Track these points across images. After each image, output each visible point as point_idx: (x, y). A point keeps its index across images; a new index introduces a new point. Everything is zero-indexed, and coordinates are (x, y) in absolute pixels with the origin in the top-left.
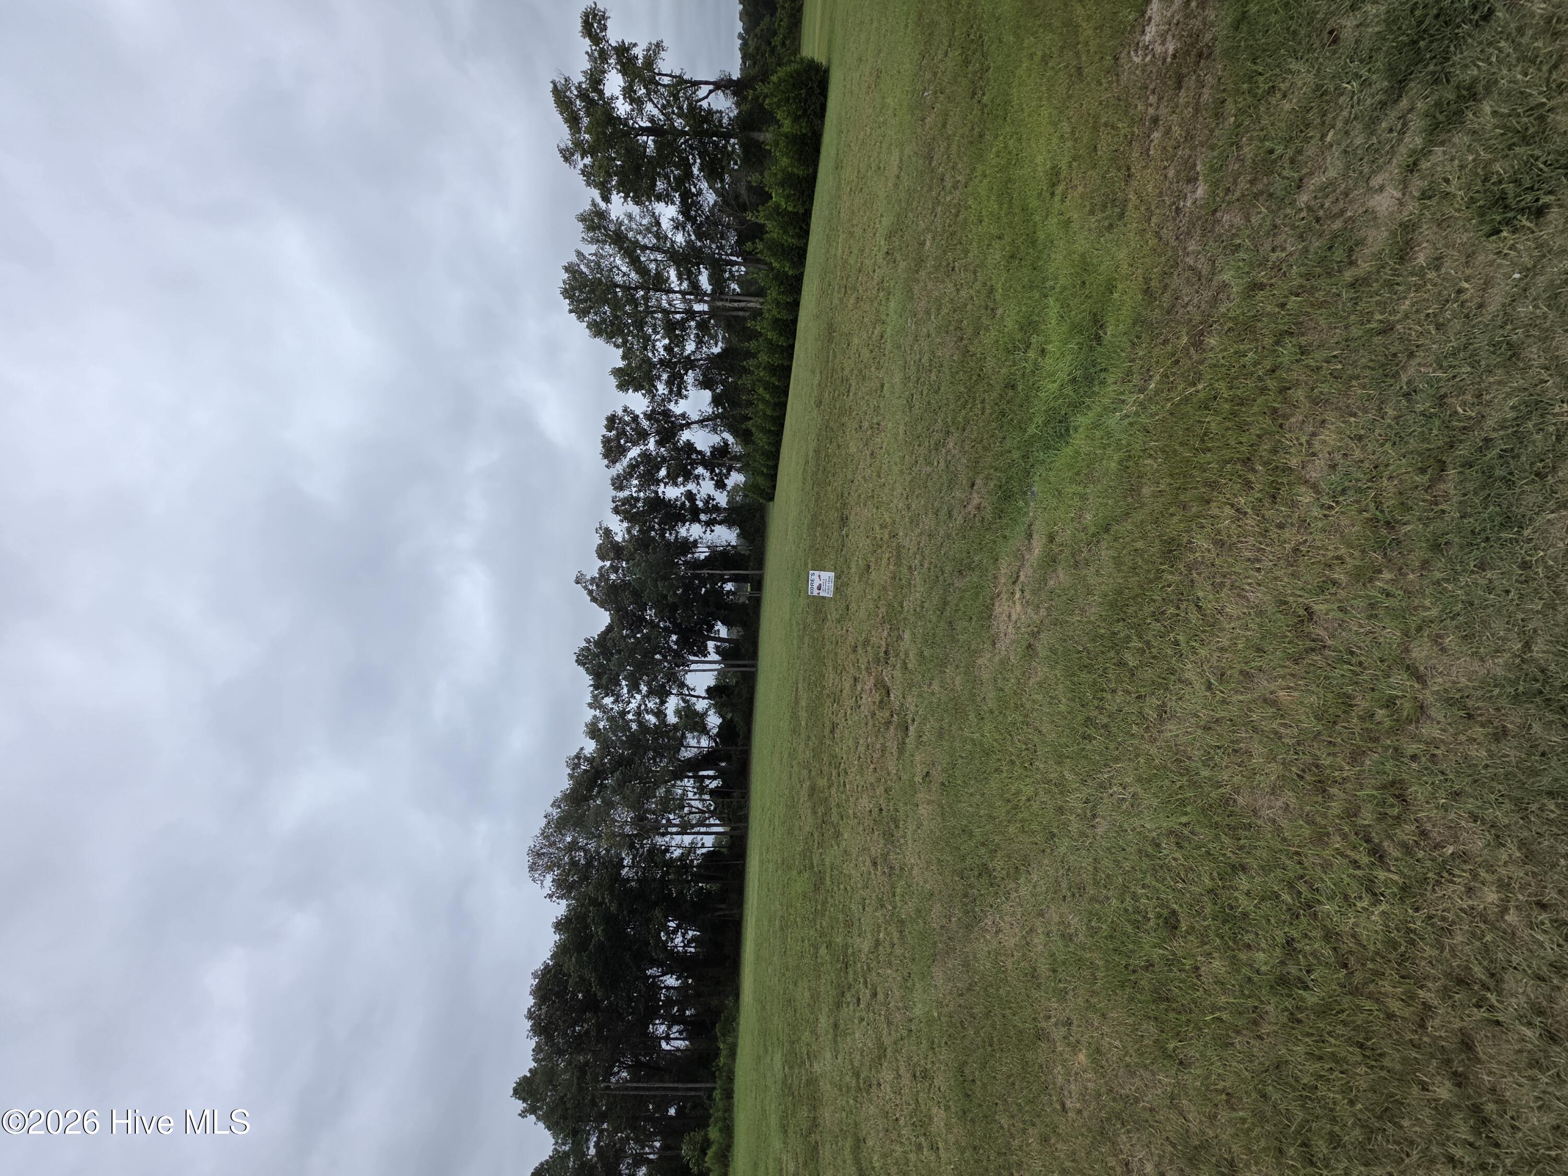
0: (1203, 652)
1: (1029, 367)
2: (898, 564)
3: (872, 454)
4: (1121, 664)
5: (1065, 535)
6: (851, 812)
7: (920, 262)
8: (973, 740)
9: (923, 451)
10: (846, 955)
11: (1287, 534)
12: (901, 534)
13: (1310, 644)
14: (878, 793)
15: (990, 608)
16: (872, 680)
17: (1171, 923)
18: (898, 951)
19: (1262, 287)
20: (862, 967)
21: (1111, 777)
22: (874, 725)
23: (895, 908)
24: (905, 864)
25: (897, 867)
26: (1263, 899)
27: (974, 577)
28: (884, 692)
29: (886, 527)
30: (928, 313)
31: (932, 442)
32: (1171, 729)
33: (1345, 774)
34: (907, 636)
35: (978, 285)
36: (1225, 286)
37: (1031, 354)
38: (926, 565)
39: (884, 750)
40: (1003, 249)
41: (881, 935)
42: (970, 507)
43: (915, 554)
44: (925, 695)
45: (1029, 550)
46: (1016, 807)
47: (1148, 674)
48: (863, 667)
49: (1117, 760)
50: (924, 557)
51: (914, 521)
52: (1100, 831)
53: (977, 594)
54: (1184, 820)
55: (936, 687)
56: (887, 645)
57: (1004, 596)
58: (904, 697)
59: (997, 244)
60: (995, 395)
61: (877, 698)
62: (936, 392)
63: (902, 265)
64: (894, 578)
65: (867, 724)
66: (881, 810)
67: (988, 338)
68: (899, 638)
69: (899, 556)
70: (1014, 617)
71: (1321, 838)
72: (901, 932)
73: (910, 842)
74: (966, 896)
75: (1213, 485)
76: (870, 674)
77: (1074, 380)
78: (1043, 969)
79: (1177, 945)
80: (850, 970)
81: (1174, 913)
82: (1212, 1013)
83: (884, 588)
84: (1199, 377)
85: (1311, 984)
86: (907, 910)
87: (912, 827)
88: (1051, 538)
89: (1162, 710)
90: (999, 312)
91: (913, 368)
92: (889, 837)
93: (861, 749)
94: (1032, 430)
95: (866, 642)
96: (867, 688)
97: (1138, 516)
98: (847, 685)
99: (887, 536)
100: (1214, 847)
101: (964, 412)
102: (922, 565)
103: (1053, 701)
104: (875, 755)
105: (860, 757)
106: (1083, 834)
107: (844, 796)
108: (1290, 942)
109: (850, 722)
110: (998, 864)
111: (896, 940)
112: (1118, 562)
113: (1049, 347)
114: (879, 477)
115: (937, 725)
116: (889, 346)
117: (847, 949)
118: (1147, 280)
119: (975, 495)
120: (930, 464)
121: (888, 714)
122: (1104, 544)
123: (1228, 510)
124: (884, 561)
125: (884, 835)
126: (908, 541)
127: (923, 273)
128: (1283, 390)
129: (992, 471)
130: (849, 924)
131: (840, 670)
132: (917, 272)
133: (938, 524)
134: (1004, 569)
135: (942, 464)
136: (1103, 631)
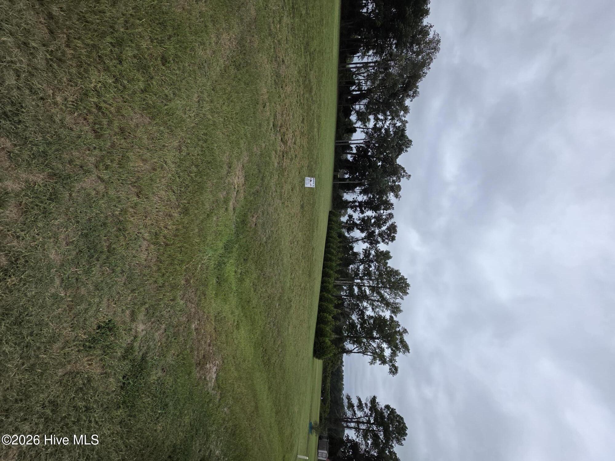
0: (170, 175)
1: (240, 267)
2: (281, 192)
3: (293, 233)
4: (197, 166)
5: (222, 211)
6: (294, 84)
7: (280, 299)
8: (247, 125)
9: (274, 236)
10: (294, 13)
11: (150, 222)
12: (280, 204)
13: (136, 184)
14: (284, 95)
15: (246, 180)
16: (288, 144)
17: (164, 60)
18: (271, 20)
19: (172, 300)
20: (286, 8)
21: (195, 119)
22: (287, 125)
23: (273, 41)
24: (270, 63)
25: (274, 61)
26: (133, 79)
27: (252, 191)
28: (283, 140)
29: (286, 206)
30: (276, 283)
31: (271, 239)
32: (176, 144)
33: (115, 137)
34: (276, 164)
35: (260, 292)
36: (182, 299)
37: (239, 271)
38: (270, 193)
39: (282, 114)
40: (252, 304)
41: (278, 26)
42: (256, 216)
43: (275, 197)
44: (267, 141)
45: (234, 204)
46: (228, 99)
47: (187, 164)
48: (292, 149)
49: (193, 127)
50: (271, 196)
51: (276, 209)
52: (196, 95)
53: (251, 185)
54: (166, 107)
55: (263, 145)
56: (283, 159)
57: (241, 185)
58: (276, 139)
59: (254, 306)
60: (251, 257)
61: (286, 136)
62: (271, 256)
63: (285, 298)
64: (282, 187)
65: (290, 125)
66: (282, 87)
67: (255, 275)
68: (279, 163)
69: (281, 195)
70: (237, 177)
71: (119, 110)
72: (270, 30)
73: (269, 74)
74: (245, 54)
75: (176, 236)
76: (289, 147)
77: (224, 263)
78: (210, 25)
79: (160, 50)
80: (291, 5)
81: (164, 65)
82: (143, 22)
83: (286, 182)
84: (185, 270)
85: (110, 45)
86: (269, 41)
87: (269, 81)
88: (227, 209)
89: (180, 151)
90: (251, 284)
91: (280, 264)
92: (278, 75)
93: (291, 114)
94: (237, 246)
95: (291, 160)
96: (290, 141)
97: (198, 222)
98: (298, 140)
99: (286, 203)
100: (154, 98)
101: (261, 250)
102: (272, 193)
103: (219, 147)
104: (285, 111)
105: (292, 110)
106: (202, 92)
107: (297, 91)
108: (121, 63)
109: (296, 125)
110: (233, 71)
111: (272, 25)
112: (203, 204)
113: (234, 274)
114: (290, 225)
115: (262, 129)
116: (289, 271)
117: (293, 16)
118: (205, 298)
119: (254, 221)
120: (272, 231)
121: (281, 130)
122: (208, 210)
123: (170, 228)
124: (286, 193)
125: (280, 76)
126: (278, 202)
127: (278, 295)
128: (159, 269)
129: (249, 230)
130: (293, 29)
131: (302, 146)
132: (280, 296)
133: (267, 209)
134: (242, 195)
135: (267, 231)
136: (205, 178)
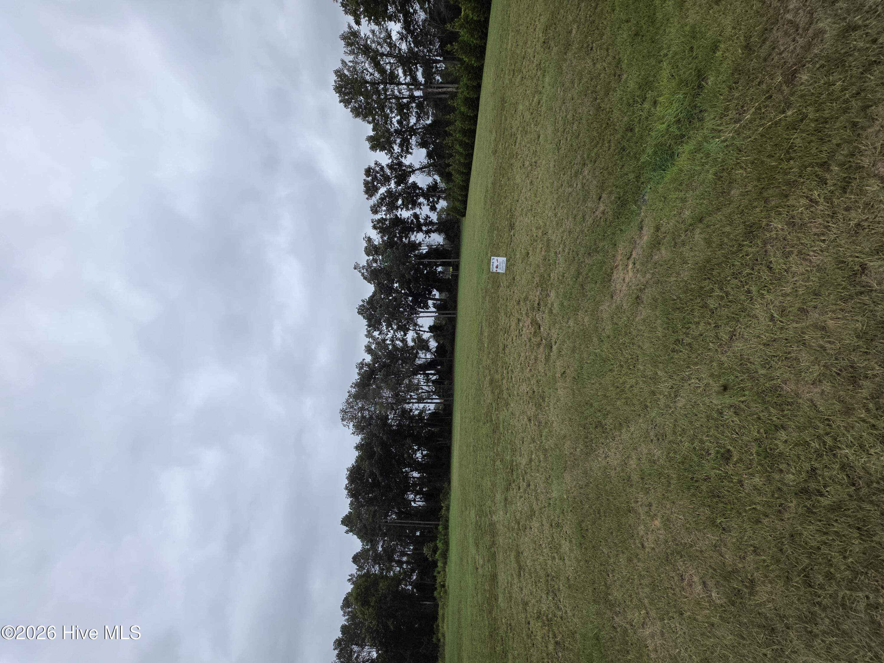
0: (769, 297)
1: (644, 114)
2: (548, 251)
3: (531, 182)
4: (705, 306)
5: (668, 225)
6: (515, 392)
7: (568, 46)
8: (595, 353)
9: (566, 178)
10: (512, 465)
11: (853, 214)
12: (550, 232)
13: (858, 288)
14: (532, 383)
15: (610, 275)
16: (529, 320)
17: (727, 456)
18: (543, 464)
19: (855, 28)
20: (522, 472)
21: (691, 374)
22: (530, 346)
23: (541, 443)
24: (548, 420)
25: (543, 422)
26: (796, 445)
27: (600, 257)
28: (537, 327)
29: (540, 228)
30: (573, 82)
31: (573, 171)
32: (738, 345)
33: (875, 372)
34: (553, 294)
35: (609, 59)
36: (822, 32)
37: (646, 105)
38: (567, 251)
39: (536, 359)
40: (630, 29)
41: (533, 456)
42: (597, 213)
43: (559, 244)
44: (564, 328)
45: (640, 237)
46: (623, 391)
47: (725, 312)
48: (524, 313)
49: (696, 364)
50: (565, 246)
51: (559, 224)
52: (679, 404)
53: (601, 267)
54: (742, 399)
55: (571, 323)
56: (540, 300)
57: (620, 268)
58: (550, 329)
59: (625, 26)
60: (618, 136)
61: (533, 330)
62: (577, 137)
63: (555, 49)
64: (545, 259)
65: (526, 345)
66: (534, 392)
67: (615, 97)
68: (548, 295)
69: (548, 246)
70: (627, 280)
71: (848, 411)
72: (545, 455)
73: (552, 409)
74: (587, 438)
75: (792, 184)
76: (528, 317)
77: (678, 121)
78: (635, 477)
79: (730, 469)
80: (515, 473)
81: (729, 451)
82: (750, 506)
83: (538, 266)
84: (789, 105)
85: (826, 494)
86: (550, 443)
87: (553, 401)
88: (658, 229)
89: (732, 335)
90: (624, 77)
91: (561, 123)
92: (539, 406)
93: (522, 359)
94: (644, 158)
95: (526, 299)
96: (526, 324)
97: (727, 211)
98: (513, 324)
99: (540, 234)
100: (764, 415)
101: (596, 150)
102: (564, 251)
103: (653, 330)
104: (530, 362)
105: (521, 363)
106: (667, 406)
107: (511, 384)
108: (814, 470)
109: (515, 344)
110: (609, 422)
111: (542, 459)
112: (708, 242)
113: (661, 99)
114: (536, 197)
115: (571, 345)
116: (544, 109)
117: (513, 462)
118: (748, 38)
119: (601, 205)
120: (571, 186)
121: (539, 339)
122: (698, 231)
123: (803, 201)
124: (538, 250)
125: (536, 405)
126: (554, 236)
127: (569, 54)
128: (865, 108)
129: (614, 188)
130: (514, 450)
131: (510, 315)
132: (566, 53)
133: (575, 224)
134: (621, 250)
135: (579, 186)
136: (693, 286)
